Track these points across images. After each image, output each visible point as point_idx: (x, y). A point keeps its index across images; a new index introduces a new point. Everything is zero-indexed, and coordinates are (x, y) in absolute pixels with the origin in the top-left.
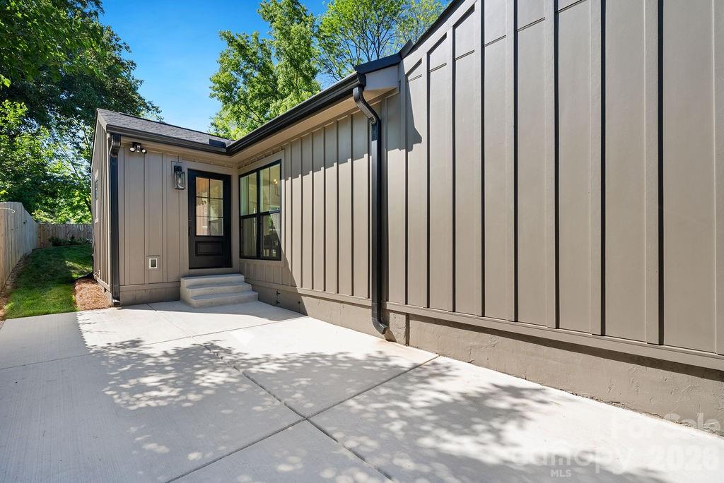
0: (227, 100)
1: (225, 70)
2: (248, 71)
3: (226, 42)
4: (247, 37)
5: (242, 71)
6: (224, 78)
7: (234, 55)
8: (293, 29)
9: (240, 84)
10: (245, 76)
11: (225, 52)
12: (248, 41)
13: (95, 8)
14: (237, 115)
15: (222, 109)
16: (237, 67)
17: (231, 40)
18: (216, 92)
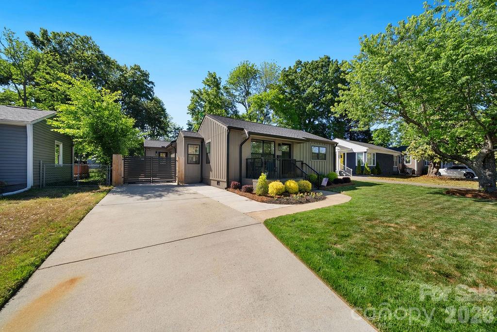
0: (193, 114)
1: (192, 103)
2: (201, 102)
3: (192, 94)
4: (200, 90)
5: (199, 103)
6: (192, 106)
7: (196, 98)
8: (209, 92)
10: (200, 105)
11: (193, 97)
15: (191, 117)
17: (194, 93)
18: (189, 112)
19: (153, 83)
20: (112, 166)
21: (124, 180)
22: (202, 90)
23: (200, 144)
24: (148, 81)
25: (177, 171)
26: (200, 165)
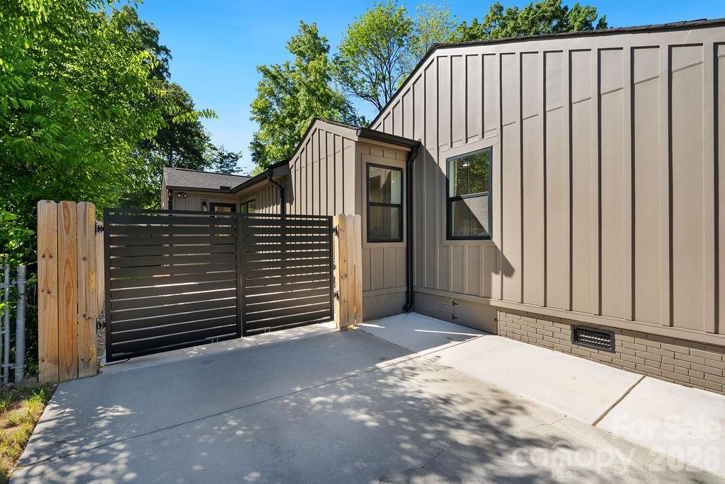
0: (263, 121)
1: (261, 97)
2: (281, 95)
3: (262, 74)
4: (280, 67)
5: (275, 96)
6: (261, 104)
7: (269, 83)
8: (310, 66)
9: (275, 106)
10: (278, 101)
11: (262, 82)
12: (280, 70)
13: (165, 56)
14: (272, 133)
15: (259, 128)
16: (271, 93)
17: (266, 72)
18: (255, 116)
19: (167, 52)
20: (32, 269)
21: (110, 339)
22: (283, 68)
23: (403, 165)
24: (156, 45)
25: (336, 273)
26: (403, 244)
